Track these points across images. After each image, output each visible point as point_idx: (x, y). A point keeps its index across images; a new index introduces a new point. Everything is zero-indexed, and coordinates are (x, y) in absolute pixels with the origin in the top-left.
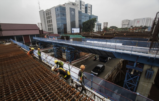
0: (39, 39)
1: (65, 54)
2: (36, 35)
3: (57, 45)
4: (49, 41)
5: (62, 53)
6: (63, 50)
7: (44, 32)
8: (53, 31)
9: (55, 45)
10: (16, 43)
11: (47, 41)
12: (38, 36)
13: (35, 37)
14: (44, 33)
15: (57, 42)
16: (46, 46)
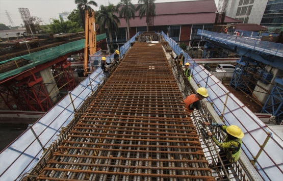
0: (209, 35)
1: (267, 88)
2: (206, 25)
3: (253, 58)
4: (233, 42)
5: (258, 83)
6: (266, 74)
7: (226, 18)
8: (250, 17)
9: (247, 55)
10: (167, 41)
11: (229, 41)
12: (209, 27)
13: (202, 29)
14: (225, 21)
15: (257, 49)
16: (218, 54)
